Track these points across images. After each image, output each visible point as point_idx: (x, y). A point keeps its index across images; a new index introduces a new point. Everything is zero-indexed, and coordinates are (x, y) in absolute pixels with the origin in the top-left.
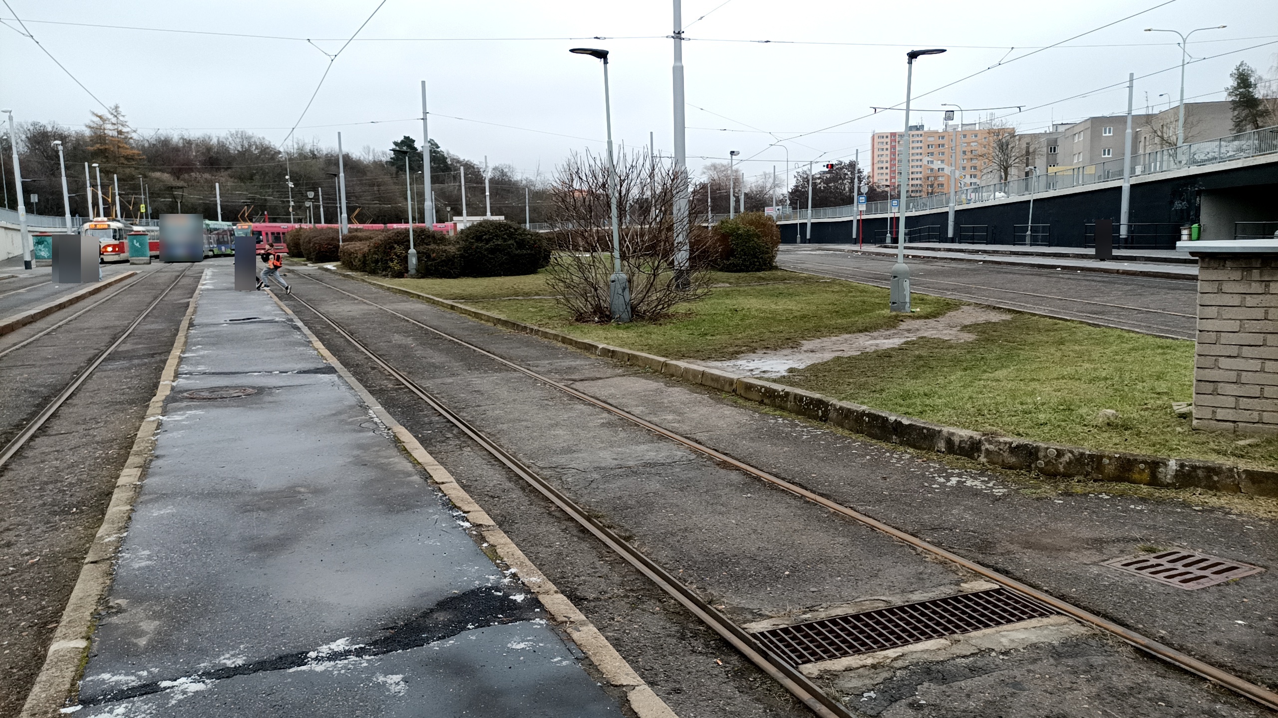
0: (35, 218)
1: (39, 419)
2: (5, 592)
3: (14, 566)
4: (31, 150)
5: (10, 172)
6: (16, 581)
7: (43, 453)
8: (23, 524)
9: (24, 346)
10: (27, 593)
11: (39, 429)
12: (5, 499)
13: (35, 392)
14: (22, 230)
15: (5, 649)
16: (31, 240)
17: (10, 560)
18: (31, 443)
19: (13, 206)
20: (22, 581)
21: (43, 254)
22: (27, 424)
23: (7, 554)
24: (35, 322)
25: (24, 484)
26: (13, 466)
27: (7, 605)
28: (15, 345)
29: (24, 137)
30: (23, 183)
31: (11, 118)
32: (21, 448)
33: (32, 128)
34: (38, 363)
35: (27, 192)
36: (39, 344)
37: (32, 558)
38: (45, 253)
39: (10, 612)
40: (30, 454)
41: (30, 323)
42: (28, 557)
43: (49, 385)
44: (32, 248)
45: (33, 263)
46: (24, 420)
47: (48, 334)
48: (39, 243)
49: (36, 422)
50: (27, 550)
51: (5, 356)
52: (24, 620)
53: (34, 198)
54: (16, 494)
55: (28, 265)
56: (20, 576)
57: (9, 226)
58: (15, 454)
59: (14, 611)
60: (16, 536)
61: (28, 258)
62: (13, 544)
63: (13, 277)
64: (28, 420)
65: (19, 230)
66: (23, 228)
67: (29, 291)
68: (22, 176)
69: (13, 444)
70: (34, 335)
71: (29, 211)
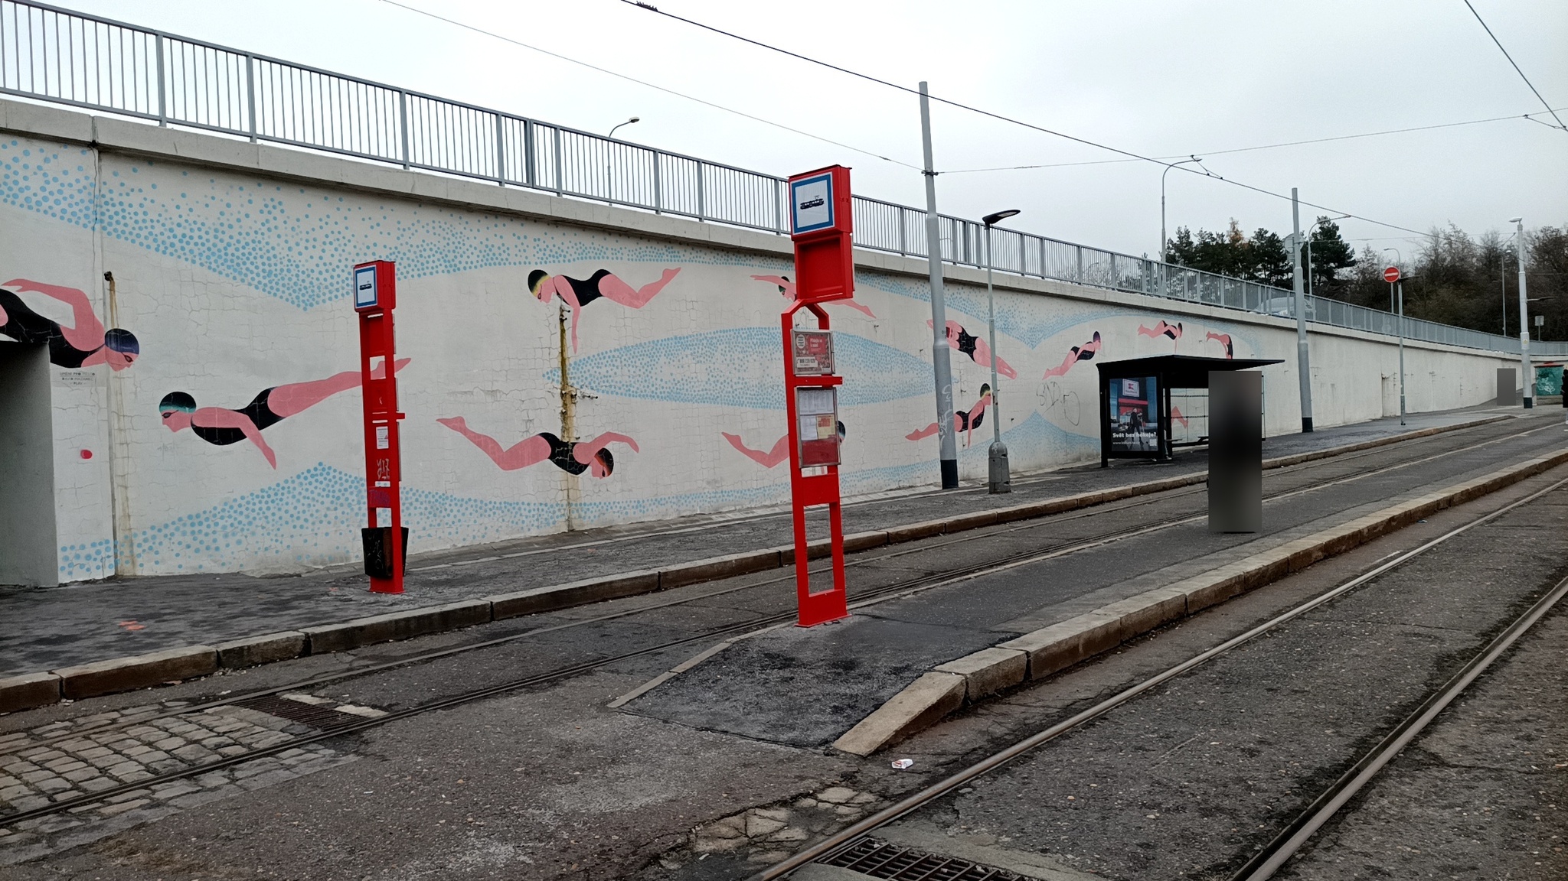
0: (1540, 345)
1: (1554, 593)
2: (1529, 793)
3: (1537, 766)
4: (1539, 263)
5: (1514, 292)
6: (1542, 784)
7: (1562, 637)
8: (1545, 718)
9: (1529, 503)
10: (1556, 802)
11: (1554, 606)
12: (1519, 683)
13: (1545, 560)
14: (1524, 361)
15: (1536, 859)
16: (1533, 372)
17: (1532, 757)
18: (1546, 622)
19: (1514, 332)
20: (1550, 786)
21: (1547, 389)
22: (1539, 598)
23: (1528, 749)
24: (1540, 473)
25: (1541, 671)
26: (1526, 646)
27: (1533, 809)
28: (1517, 500)
29: (1530, 247)
30: (1529, 304)
31: (1520, 228)
32: (1534, 626)
33: (1541, 235)
34: (1548, 525)
35: (1531, 314)
36: (1546, 502)
37: (1558, 762)
38: (1548, 387)
39: (1538, 818)
40: (1545, 634)
41: (1535, 474)
42: (1554, 759)
43: (1563, 554)
44: (1534, 382)
45: (1534, 399)
46: (1535, 592)
47: (1557, 489)
48: (1543, 375)
49: (1549, 597)
50: (1551, 751)
51: (1506, 513)
52: (1556, 834)
53: (1540, 321)
54: (1533, 680)
55: (1528, 403)
56: (1546, 779)
57: (1508, 356)
58: (1527, 631)
59: (1543, 819)
60: (1537, 730)
61: (1528, 394)
62: (1533, 739)
63: (1510, 417)
64: (1541, 593)
65: (1520, 361)
66: (1525, 358)
67: (1531, 435)
68: (1528, 297)
69: (1525, 619)
70: (1539, 490)
71: (1533, 337)
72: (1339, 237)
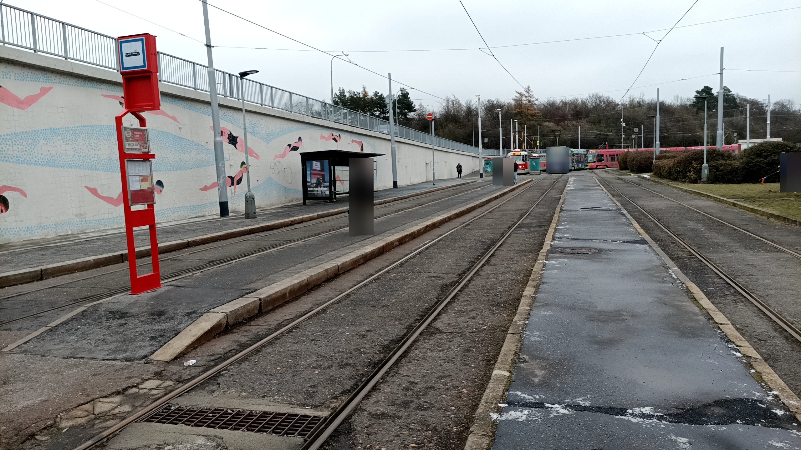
0: (486, 151)
1: (486, 256)
2: (472, 341)
3: (475, 329)
4: (486, 115)
5: (477, 127)
6: (477, 337)
7: (488, 274)
8: (479, 309)
9: (479, 218)
10: (482, 343)
11: (486, 261)
12: (471, 295)
13: (484, 242)
14: (480, 158)
15: (473, 368)
16: (483, 162)
17: (474, 326)
18: (482, 268)
19: (477, 145)
20: (480, 337)
21: (488, 169)
22: (481, 258)
23: (473, 322)
24: (484, 205)
25: (479, 289)
26: (475, 279)
27: (473, 347)
28: (475, 217)
29: (483, 108)
30: (482, 132)
31: (479, 99)
32: (478, 270)
33: (487, 103)
34: (486, 227)
35: (483, 138)
36: (486, 218)
37: (483, 326)
38: (489, 169)
39: (474, 351)
40: (482, 273)
41: (482, 206)
42: (482, 326)
43: (490, 239)
44: (483, 166)
45: (484, 174)
46: (479, 256)
47: (489, 212)
48: (487, 164)
49: (484, 258)
50: (481, 322)
51: (471, 222)
52: (481, 356)
53: (486, 140)
54: (476, 293)
55: (481, 176)
56: (478, 334)
57: (474, 155)
58: (475, 273)
59: (476, 351)
60: (476, 314)
61: (481, 172)
62: (475, 318)
63: (474, 182)
64: (481, 256)
65: (478, 157)
66: (480, 156)
67: (481, 189)
68: (482, 129)
69: (475, 268)
70: (483, 213)
71: (484, 147)
72: (409, 98)
